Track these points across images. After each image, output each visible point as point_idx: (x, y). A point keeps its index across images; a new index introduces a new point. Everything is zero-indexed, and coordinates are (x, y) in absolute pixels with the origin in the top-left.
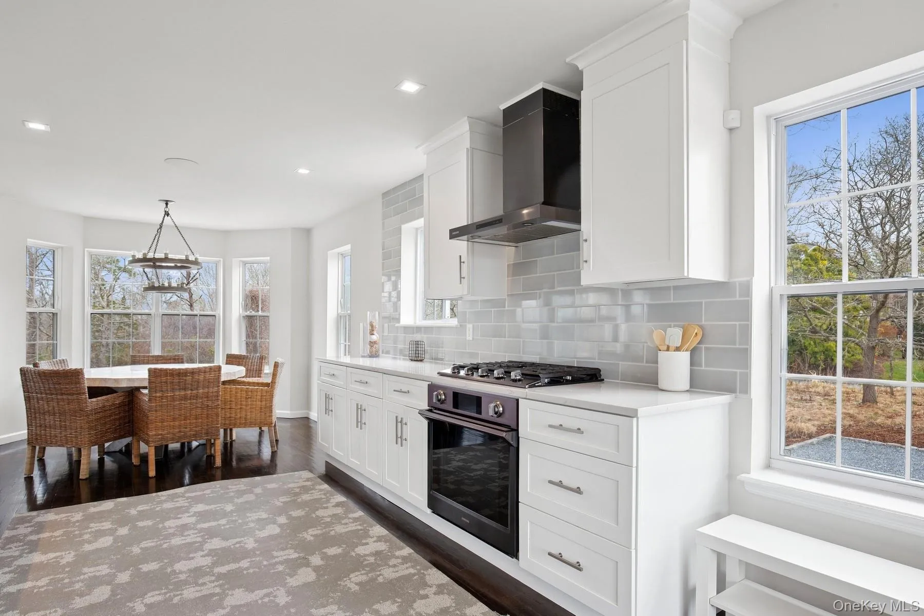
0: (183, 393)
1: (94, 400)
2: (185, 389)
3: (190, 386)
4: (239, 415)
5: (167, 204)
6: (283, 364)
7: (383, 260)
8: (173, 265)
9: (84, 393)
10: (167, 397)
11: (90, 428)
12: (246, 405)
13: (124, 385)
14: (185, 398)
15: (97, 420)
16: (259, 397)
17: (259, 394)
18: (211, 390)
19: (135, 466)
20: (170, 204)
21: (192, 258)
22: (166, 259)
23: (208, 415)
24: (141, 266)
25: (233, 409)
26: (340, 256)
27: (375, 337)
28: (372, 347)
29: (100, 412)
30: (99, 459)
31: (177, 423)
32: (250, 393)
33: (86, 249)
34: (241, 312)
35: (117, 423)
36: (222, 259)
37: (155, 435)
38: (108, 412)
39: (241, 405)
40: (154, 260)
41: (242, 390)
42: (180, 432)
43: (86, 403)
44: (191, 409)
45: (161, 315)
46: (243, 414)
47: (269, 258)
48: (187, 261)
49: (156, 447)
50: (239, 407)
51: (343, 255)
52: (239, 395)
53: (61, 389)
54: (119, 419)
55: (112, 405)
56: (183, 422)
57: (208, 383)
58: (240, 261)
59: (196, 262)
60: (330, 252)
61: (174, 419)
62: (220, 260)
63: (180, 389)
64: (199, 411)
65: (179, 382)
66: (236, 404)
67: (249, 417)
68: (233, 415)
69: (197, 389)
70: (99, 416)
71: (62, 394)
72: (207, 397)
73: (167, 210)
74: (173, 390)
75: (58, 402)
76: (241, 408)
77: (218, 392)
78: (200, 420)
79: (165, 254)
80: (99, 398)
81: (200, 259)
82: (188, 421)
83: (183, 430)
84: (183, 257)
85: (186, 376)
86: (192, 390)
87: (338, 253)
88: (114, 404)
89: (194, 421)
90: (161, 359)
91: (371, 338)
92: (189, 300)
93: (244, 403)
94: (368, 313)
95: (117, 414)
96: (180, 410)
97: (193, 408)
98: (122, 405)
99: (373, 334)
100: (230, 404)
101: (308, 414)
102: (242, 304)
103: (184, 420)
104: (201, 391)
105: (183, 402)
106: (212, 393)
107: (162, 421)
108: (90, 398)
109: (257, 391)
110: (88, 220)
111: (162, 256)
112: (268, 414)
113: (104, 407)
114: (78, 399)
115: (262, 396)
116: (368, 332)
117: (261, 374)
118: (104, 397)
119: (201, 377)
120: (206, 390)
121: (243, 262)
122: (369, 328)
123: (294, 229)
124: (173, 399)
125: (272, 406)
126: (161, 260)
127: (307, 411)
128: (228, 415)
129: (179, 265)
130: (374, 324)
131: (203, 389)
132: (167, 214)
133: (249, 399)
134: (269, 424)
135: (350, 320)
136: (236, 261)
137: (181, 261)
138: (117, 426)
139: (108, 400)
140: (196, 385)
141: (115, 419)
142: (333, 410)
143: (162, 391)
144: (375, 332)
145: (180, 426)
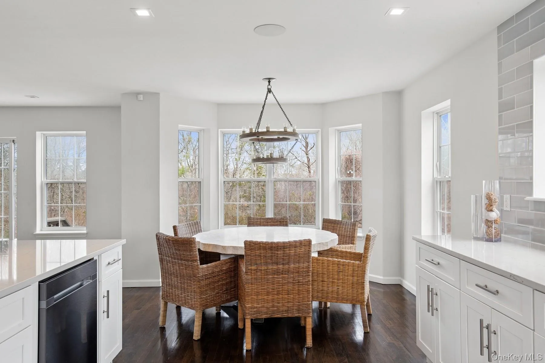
0: (275, 267)
1: (205, 266)
2: (277, 264)
3: (281, 260)
4: (330, 289)
5: (269, 82)
6: (375, 236)
7: (499, 112)
8: (276, 137)
9: (196, 261)
10: (261, 270)
11: (201, 293)
12: (338, 279)
13: (230, 252)
14: (277, 272)
15: (207, 285)
16: (350, 272)
17: (351, 268)
18: (301, 265)
19: (240, 329)
20: (272, 81)
21: (290, 130)
22: (268, 132)
23: (299, 290)
24: (250, 140)
25: (325, 282)
26: (435, 115)
27: (494, 215)
28: (489, 227)
29: (209, 278)
30: (216, 313)
31: (270, 297)
32: (341, 267)
33: (219, 130)
34: (337, 177)
35: (224, 288)
36: (320, 130)
37: (251, 308)
38: (217, 278)
39: (333, 278)
40: (257, 134)
41: (333, 262)
42: (273, 306)
43: (197, 269)
44: (283, 285)
45: (273, 182)
46: (335, 288)
47: (361, 125)
48: (285, 132)
49: (252, 320)
50: (331, 280)
51: (439, 114)
52: (331, 268)
53: (180, 255)
54: (227, 283)
55: (220, 271)
56: (276, 297)
57: (299, 258)
58: (336, 130)
59: (294, 134)
60: (424, 111)
61: (268, 294)
62: (319, 131)
63: (272, 263)
64: (291, 286)
65: (272, 256)
66: (328, 277)
67: (340, 292)
68: (325, 289)
69: (288, 263)
70: (207, 282)
71: (181, 260)
72: (298, 272)
73: (270, 87)
74: (266, 263)
75: (179, 266)
76: (333, 282)
77: (308, 267)
78: (292, 296)
79: (267, 127)
80: (209, 265)
81: (297, 131)
82: (281, 296)
83: (276, 304)
84: (283, 130)
85: (277, 250)
86: (283, 264)
87: (433, 112)
88: (222, 271)
89: (286, 296)
90: (270, 221)
91: (488, 215)
92: (307, 164)
93: (336, 277)
94: (484, 182)
95: (224, 279)
96: (273, 284)
97: (285, 283)
98: (228, 271)
99: (491, 211)
100: (322, 277)
101: (401, 281)
102: (338, 169)
103: (277, 294)
104: (292, 265)
105: (276, 276)
106: (303, 268)
107: (258, 294)
108: (201, 264)
109: (348, 264)
110: (220, 105)
111: (265, 130)
112: (360, 291)
113: (213, 273)
114: (192, 266)
115: (353, 270)
116: (484, 206)
117: (354, 240)
118: (213, 264)
119: (292, 252)
120: (297, 265)
121: (338, 130)
122: (485, 201)
123: (386, 93)
124: (267, 272)
125: (364, 282)
126: (263, 133)
127: (400, 278)
128: (321, 288)
129: (281, 137)
130: (493, 197)
131: (294, 264)
132: (269, 91)
133: (341, 274)
134: (362, 303)
135: (449, 187)
136: (331, 130)
137: (280, 133)
138: (225, 291)
139: (216, 267)
140: (287, 260)
141: (222, 285)
142: (439, 309)
143: (256, 264)
144: (494, 208)
145: (273, 300)
